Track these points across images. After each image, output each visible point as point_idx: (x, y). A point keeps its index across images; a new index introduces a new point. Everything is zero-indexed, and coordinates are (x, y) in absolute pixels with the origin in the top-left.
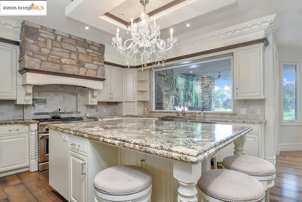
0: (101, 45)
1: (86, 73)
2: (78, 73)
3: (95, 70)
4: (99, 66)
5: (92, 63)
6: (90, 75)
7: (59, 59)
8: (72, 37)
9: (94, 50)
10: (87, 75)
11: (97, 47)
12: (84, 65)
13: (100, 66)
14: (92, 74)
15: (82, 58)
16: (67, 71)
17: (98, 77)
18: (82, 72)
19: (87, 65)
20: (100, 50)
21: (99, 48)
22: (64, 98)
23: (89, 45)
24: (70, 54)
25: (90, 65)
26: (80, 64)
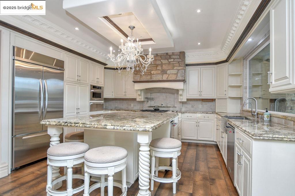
0: (180, 52)
1: (167, 78)
2: (162, 79)
3: (175, 74)
4: (178, 70)
5: (173, 69)
6: (171, 79)
7: (150, 72)
8: (158, 55)
9: (174, 59)
10: (168, 79)
11: (178, 55)
12: (167, 72)
13: (180, 69)
14: (173, 77)
15: (165, 67)
16: (154, 79)
17: (178, 79)
18: (165, 77)
19: (168, 72)
20: (180, 57)
21: (179, 56)
22: (166, 96)
23: (170, 56)
24: (157, 66)
25: (171, 71)
26: (164, 72)
